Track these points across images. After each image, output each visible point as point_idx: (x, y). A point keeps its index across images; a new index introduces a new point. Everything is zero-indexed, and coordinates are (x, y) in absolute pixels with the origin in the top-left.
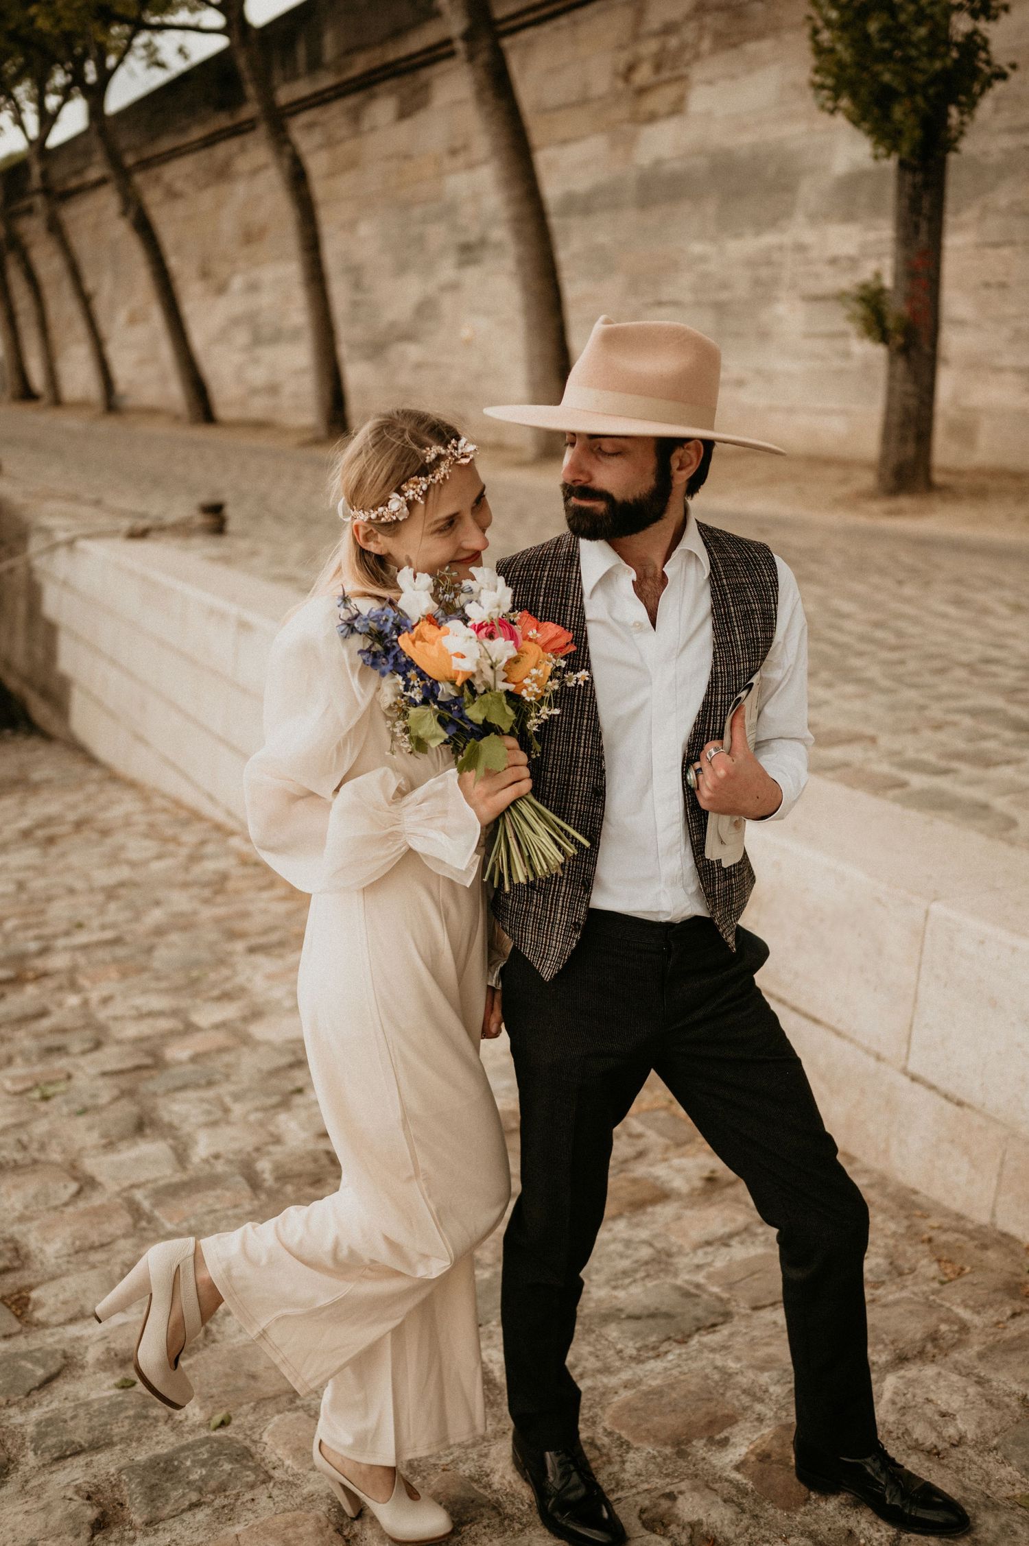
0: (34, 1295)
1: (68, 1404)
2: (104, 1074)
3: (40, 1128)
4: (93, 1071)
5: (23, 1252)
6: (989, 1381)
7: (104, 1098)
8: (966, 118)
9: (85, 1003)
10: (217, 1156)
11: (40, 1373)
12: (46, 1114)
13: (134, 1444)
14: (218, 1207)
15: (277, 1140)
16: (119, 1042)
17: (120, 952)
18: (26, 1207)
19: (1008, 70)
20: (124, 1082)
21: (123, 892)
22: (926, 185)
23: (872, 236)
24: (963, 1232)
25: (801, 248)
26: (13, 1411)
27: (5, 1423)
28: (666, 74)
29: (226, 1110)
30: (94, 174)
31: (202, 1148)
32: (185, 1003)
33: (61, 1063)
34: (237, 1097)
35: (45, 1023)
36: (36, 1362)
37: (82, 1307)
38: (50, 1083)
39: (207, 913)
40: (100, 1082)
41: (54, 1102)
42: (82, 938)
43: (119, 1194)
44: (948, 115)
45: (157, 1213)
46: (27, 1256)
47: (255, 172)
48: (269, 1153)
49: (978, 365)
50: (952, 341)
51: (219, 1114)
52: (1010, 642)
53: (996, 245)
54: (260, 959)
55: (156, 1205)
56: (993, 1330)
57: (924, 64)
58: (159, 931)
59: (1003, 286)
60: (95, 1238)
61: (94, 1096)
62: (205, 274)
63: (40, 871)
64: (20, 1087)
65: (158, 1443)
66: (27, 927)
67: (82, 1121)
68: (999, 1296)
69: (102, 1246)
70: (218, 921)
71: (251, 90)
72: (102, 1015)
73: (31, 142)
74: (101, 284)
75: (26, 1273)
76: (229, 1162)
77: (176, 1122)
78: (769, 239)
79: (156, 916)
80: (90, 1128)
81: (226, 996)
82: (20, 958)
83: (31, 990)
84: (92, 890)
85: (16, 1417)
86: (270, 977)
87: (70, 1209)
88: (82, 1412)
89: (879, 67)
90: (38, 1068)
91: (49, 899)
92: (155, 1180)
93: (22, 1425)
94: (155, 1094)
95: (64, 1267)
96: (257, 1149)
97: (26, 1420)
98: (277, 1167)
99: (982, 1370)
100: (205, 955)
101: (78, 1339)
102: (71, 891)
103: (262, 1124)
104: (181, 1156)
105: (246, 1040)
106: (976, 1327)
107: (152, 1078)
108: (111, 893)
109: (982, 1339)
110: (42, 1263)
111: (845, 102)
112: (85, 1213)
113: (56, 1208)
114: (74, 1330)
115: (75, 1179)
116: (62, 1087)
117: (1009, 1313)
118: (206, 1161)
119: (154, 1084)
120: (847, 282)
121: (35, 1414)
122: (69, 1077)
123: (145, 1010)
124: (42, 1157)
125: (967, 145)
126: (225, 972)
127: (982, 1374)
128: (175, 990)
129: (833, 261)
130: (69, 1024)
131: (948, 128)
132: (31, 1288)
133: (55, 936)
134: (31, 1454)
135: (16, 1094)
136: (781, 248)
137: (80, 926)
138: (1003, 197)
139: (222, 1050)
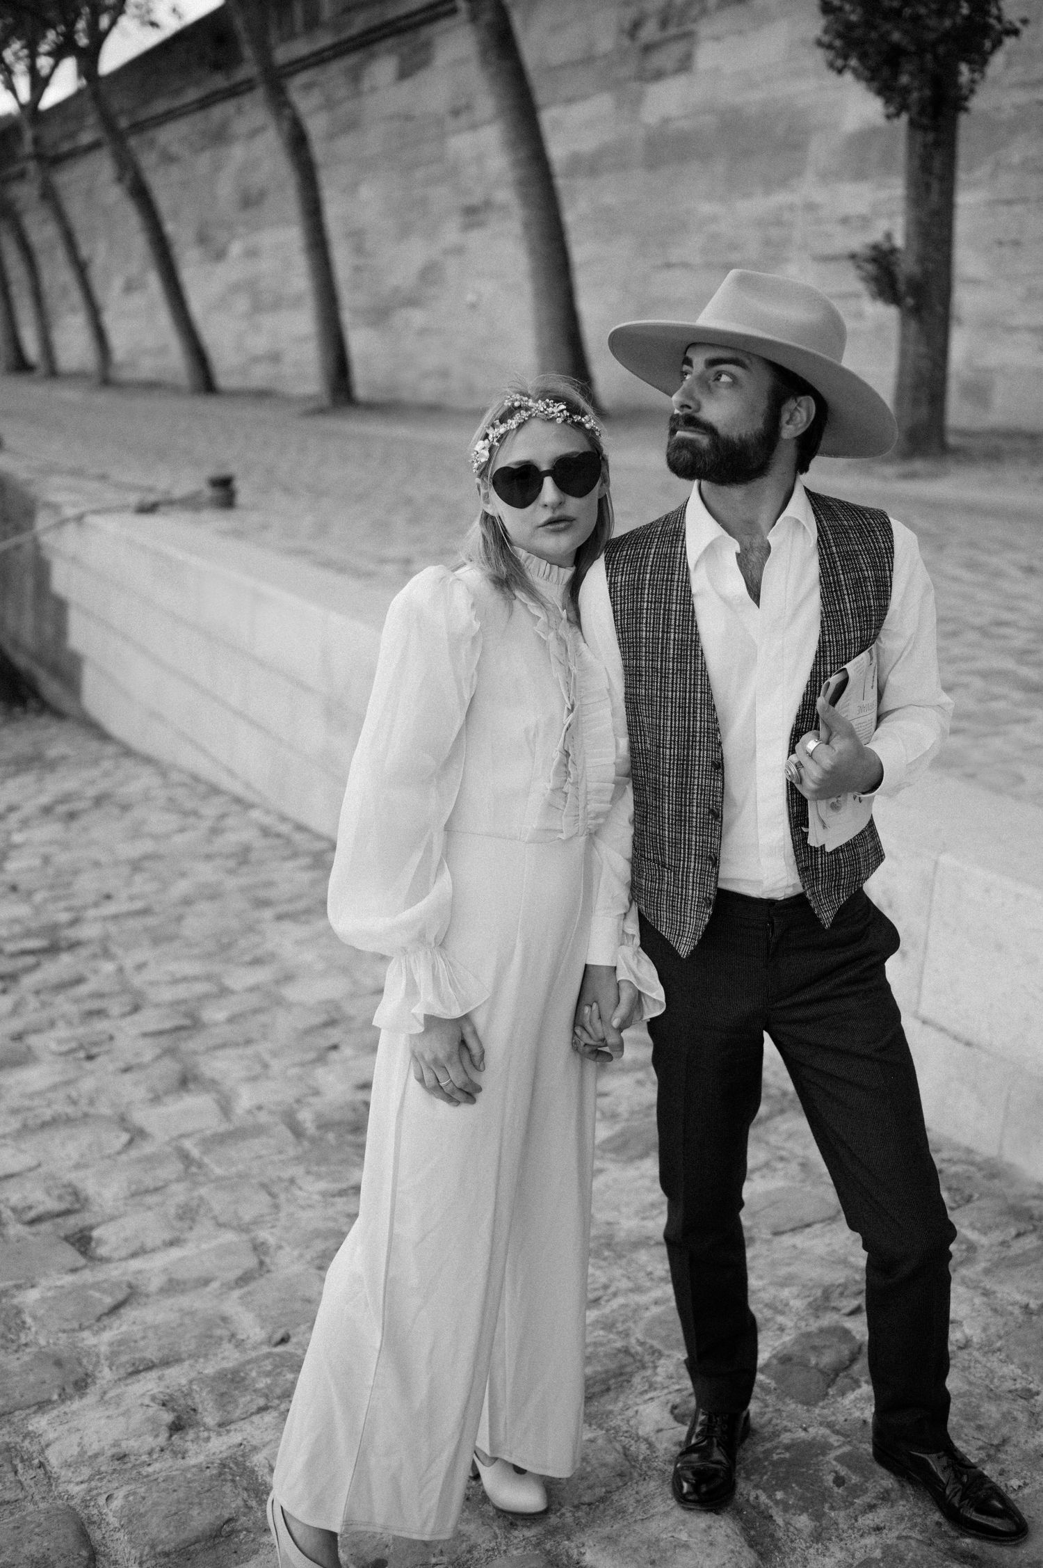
0: (95, 1234)
1: (135, 1328)
2: (145, 1035)
3: (87, 1085)
4: (134, 1031)
5: (82, 1196)
6: (994, 1292)
7: (148, 1057)
8: (977, 76)
9: (120, 970)
10: (260, 1108)
11: (109, 1301)
12: (92, 1072)
13: (202, 1360)
14: (264, 1152)
15: (316, 1093)
16: (157, 1005)
17: (150, 921)
18: (82, 1156)
19: (1018, 25)
20: (165, 1041)
21: (147, 864)
22: (937, 144)
23: (883, 194)
24: (972, 1163)
25: (810, 207)
26: (86, 1334)
27: (80, 1345)
28: (672, 30)
29: (266, 1066)
30: (86, 138)
31: (245, 1099)
32: (216, 968)
33: (101, 1025)
34: (275, 1054)
35: (83, 990)
36: (104, 1291)
37: (142, 1242)
38: (95, 1044)
39: (231, 883)
40: (141, 1043)
41: (100, 1060)
42: (110, 909)
43: (168, 1143)
44: (957, 73)
45: (206, 1160)
46: (86, 1199)
47: (254, 133)
48: (309, 1104)
49: (992, 325)
50: (965, 300)
51: (258, 1069)
52: (1023, 604)
53: (1009, 203)
54: (287, 926)
55: (204, 1153)
56: (1000, 1248)
57: (932, 22)
58: (187, 901)
59: (1016, 243)
60: (149, 1182)
61: (137, 1054)
62: (203, 239)
63: (65, 846)
64: (65, 1048)
65: (223, 1359)
66: (56, 899)
67: (128, 1077)
68: (1005, 1219)
69: (156, 1190)
70: (243, 890)
71: (248, 52)
72: (137, 981)
73: (22, 106)
74: (97, 251)
75: (87, 1215)
76: (271, 1113)
77: (218, 1077)
78: (781, 198)
79: (182, 887)
80: (136, 1084)
81: (257, 962)
82: (54, 928)
83: (66, 958)
84: (116, 863)
85: (88, 1339)
86: (299, 943)
87: (124, 1157)
88: (150, 1334)
89: (887, 26)
90: (81, 1031)
91: (76, 872)
92: (202, 1131)
93: (95, 1346)
94: (195, 1053)
95: (122, 1209)
96: (298, 1101)
97: (100, 1341)
98: (319, 1116)
99: (988, 1284)
100: (234, 924)
101: (140, 1272)
102: (97, 864)
103: (300, 1078)
104: (225, 1108)
105: (279, 1002)
106: (983, 1246)
107: (190, 1037)
108: (136, 866)
109: (988, 1256)
110: (101, 1206)
111: (853, 62)
112: (139, 1161)
113: (109, 1157)
114: (135, 1264)
115: (126, 1130)
116: (105, 1047)
117: (1013, 1232)
118: (249, 1112)
119: (194, 1044)
120: (859, 242)
121: (107, 1336)
122: (111, 1038)
123: (178, 976)
124: (92, 1111)
125: (977, 103)
126: (255, 939)
127: (988, 1287)
128: (209, 956)
129: (845, 221)
130: (106, 988)
131: (957, 86)
132: (91, 1228)
133: (85, 908)
134: (106, 1370)
135: (61, 1054)
136: (791, 208)
137: (108, 897)
138: (1016, 152)
139: (256, 1011)
